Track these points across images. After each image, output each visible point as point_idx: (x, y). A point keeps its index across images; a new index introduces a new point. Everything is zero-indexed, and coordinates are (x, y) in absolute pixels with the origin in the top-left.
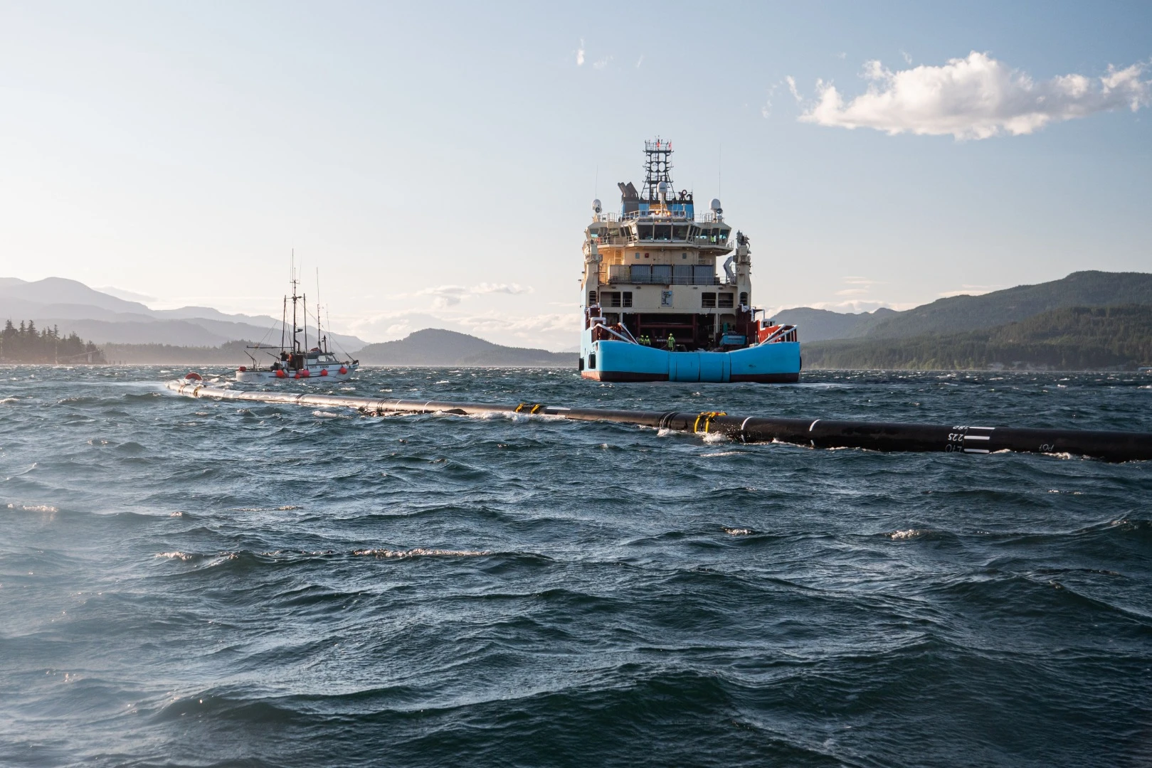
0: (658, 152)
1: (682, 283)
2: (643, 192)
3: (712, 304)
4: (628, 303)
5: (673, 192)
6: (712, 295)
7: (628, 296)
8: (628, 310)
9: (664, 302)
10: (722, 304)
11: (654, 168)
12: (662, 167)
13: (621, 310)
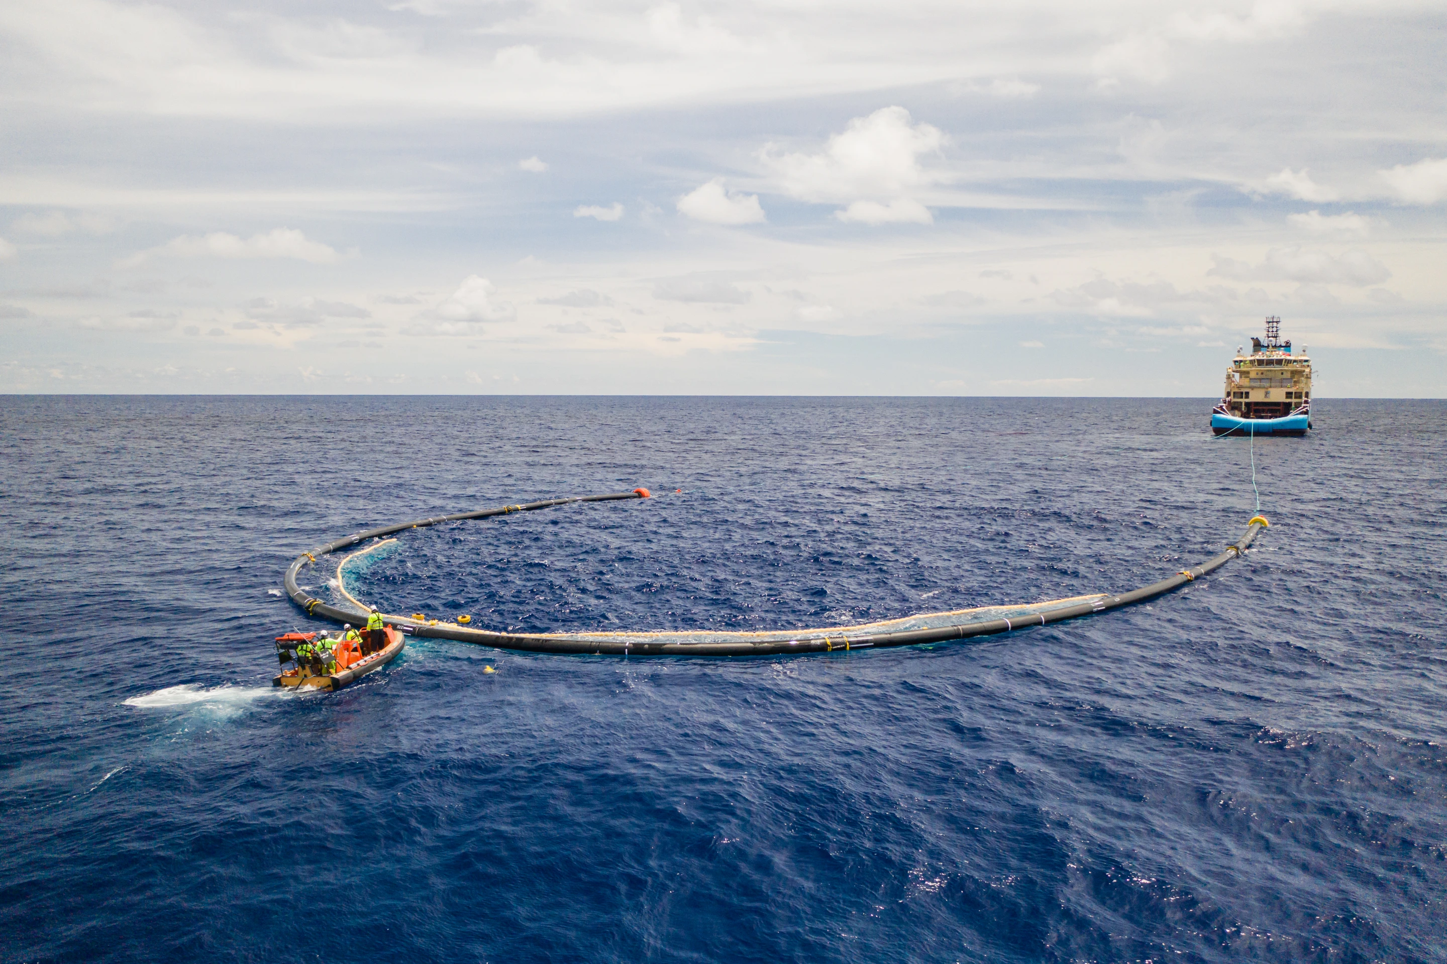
0: (1272, 322)
1: (1275, 387)
2: (1264, 341)
3: (1291, 398)
4: (1247, 397)
5: (1281, 341)
6: (1291, 393)
7: (1247, 394)
8: (1247, 400)
9: (1266, 396)
10: (1296, 398)
11: (1271, 330)
12: (1275, 329)
13: (1244, 400)
